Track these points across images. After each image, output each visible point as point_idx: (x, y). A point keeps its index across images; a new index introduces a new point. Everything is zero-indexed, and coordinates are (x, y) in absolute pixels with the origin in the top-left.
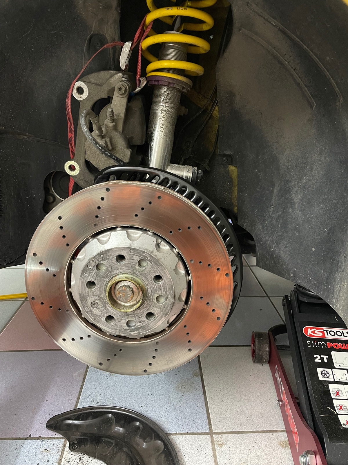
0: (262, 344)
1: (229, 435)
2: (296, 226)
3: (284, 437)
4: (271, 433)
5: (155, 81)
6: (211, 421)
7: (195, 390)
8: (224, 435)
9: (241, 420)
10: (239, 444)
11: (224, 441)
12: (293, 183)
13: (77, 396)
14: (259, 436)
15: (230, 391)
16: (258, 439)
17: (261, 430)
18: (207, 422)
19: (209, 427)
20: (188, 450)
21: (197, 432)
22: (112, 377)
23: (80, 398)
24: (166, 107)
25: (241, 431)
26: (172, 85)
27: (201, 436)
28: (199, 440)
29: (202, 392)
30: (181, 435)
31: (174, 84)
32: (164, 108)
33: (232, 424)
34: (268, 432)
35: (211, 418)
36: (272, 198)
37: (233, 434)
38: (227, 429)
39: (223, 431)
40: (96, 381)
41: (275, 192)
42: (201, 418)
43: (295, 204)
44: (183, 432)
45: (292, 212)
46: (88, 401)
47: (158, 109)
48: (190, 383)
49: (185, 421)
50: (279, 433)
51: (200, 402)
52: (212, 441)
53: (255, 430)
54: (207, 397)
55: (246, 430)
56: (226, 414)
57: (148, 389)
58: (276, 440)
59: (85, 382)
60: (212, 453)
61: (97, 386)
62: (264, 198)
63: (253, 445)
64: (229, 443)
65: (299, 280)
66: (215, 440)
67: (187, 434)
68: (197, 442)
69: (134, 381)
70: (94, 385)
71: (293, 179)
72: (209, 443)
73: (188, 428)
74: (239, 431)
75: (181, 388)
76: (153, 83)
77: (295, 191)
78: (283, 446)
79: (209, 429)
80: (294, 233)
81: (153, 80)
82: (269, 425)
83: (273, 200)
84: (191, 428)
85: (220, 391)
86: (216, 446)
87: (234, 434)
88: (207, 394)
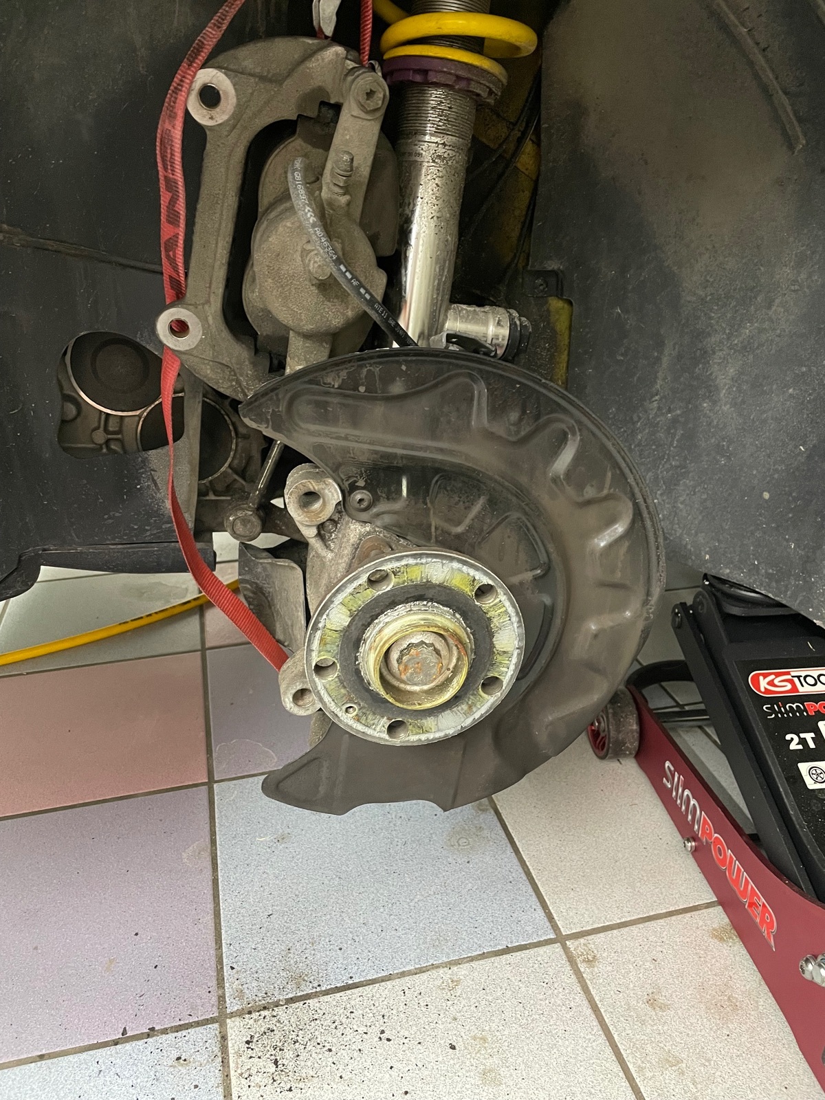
0: (622, 717)
1: (602, 935)
2: (719, 443)
3: (718, 917)
4: (689, 915)
5: (417, 71)
6: (552, 911)
7: (491, 843)
8: (590, 937)
9: (615, 895)
10: (628, 953)
11: (596, 952)
12: (714, 339)
13: (212, 908)
14: (665, 924)
15: (571, 834)
16: (665, 933)
17: (665, 911)
18: (543, 914)
19: (552, 926)
20: (523, 989)
21: (529, 942)
22: (283, 845)
23: (222, 911)
24: (447, 147)
25: (623, 920)
26: (462, 85)
27: (541, 950)
28: (539, 959)
29: (509, 845)
30: (496, 956)
31: (469, 80)
32: (441, 150)
33: (599, 908)
34: (681, 913)
35: (548, 902)
36: (656, 377)
37: (609, 932)
38: (591, 922)
39: (584, 929)
40: (246, 862)
41: (665, 361)
42: (526, 907)
43: (717, 389)
44: (498, 949)
45: (710, 411)
46: (243, 916)
47: (424, 153)
48: (474, 830)
49: (492, 921)
50: (704, 911)
51: (511, 870)
52: (568, 958)
53: (652, 914)
54: (524, 857)
55: (633, 918)
56: (578, 889)
57: (381, 861)
58: (704, 927)
59: (219, 869)
60: (579, 985)
61: (254, 875)
62: (635, 379)
63: (659, 949)
64: (606, 954)
65: (726, 568)
66: (574, 952)
67: (507, 951)
68: (537, 966)
69: (342, 845)
70: (245, 874)
71: (716, 327)
72: (563, 962)
73: (507, 938)
74: (619, 921)
75: (459, 845)
76: (411, 78)
77: (720, 358)
78: (721, 939)
79: (552, 931)
80: (714, 458)
81: (409, 70)
82: (677, 896)
83: (659, 382)
84: (513, 936)
85: (547, 837)
86: (582, 967)
87: (611, 932)
88: (521, 850)
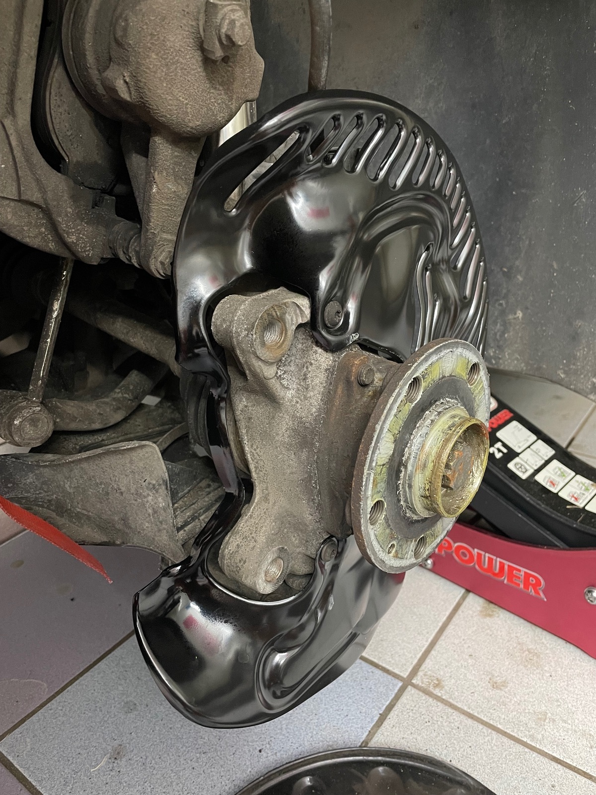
1: (428, 660)
3: (474, 602)
4: (460, 611)
6: (384, 665)
8: (423, 668)
11: (435, 675)
16: (459, 632)
18: (380, 671)
19: (393, 676)
20: (419, 738)
25: (430, 640)
28: (408, 707)
30: (379, 727)
33: (409, 643)
34: (455, 613)
35: (375, 660)
44: (375, 721)
50: (465, 603)
52: (424, 692)
58: (475, 614)
60: (447, 707)
63: (466, 646)
64: (442, 672)
66: (423, 685)
67: (383, 717)
68: (411, 714)
72: (424, 698)
73: (374, 708)
79: (397, 680)
82: (443, 604)
84: (376, 703)
86: (437, 692)
